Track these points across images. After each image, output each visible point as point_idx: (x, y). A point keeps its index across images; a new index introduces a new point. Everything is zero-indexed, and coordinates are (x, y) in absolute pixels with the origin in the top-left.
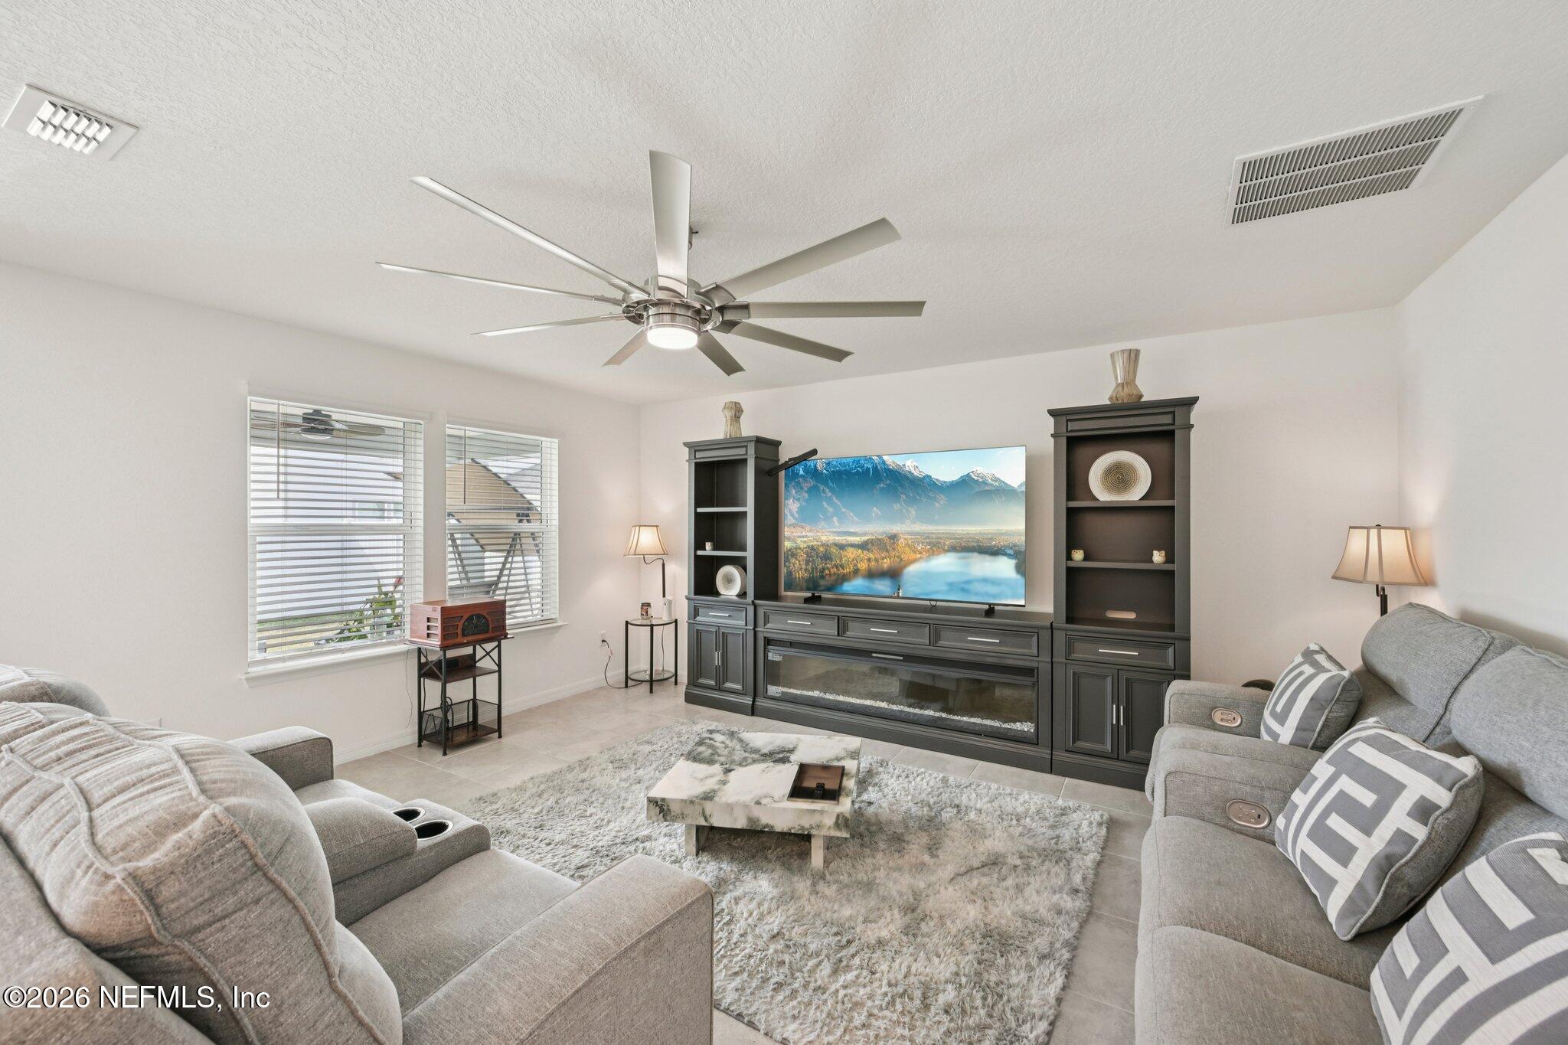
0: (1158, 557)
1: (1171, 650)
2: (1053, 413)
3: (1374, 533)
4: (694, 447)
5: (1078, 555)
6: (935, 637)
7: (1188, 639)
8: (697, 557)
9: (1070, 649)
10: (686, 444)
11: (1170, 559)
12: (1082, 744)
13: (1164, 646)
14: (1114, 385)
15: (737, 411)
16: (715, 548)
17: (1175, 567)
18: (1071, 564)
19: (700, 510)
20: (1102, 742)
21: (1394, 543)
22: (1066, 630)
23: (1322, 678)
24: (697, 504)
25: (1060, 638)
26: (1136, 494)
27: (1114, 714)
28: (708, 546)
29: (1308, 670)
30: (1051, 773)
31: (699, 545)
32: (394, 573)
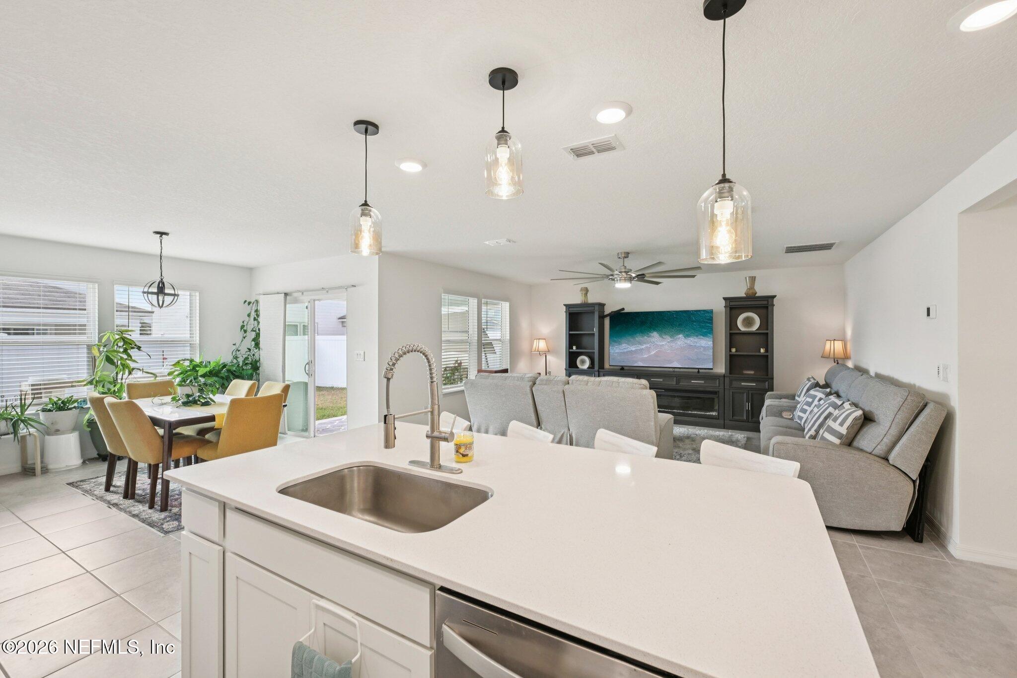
0: (762, 350)
1: (767, 383)
2: (725, 299)
3: (832, 342)
4: (568, 306)
5: (734, 350)
6: (678, 382)
7: (773, 379)
8: (569, 352)
9: (731, 384)
10: (564, 305)
11: (767, 351)
12: (735, 418)
13: (764, 381)
14: (746, 289)
15: (586, 291)
16: (577, 348)
17: (768, 354)
18: (731, 353)
19: (571, 332)
20: (743, 416)
21: (838, 346)
22: (729, 377)
23: (810, 383)
24: (569, 331)
25: (727, 380)
26: (755, 328)
27: (748, 406)
28: (574, 348)
29: (807, 382)
30: (724, 428)
31: (570, 347)
32: (454, 359)
